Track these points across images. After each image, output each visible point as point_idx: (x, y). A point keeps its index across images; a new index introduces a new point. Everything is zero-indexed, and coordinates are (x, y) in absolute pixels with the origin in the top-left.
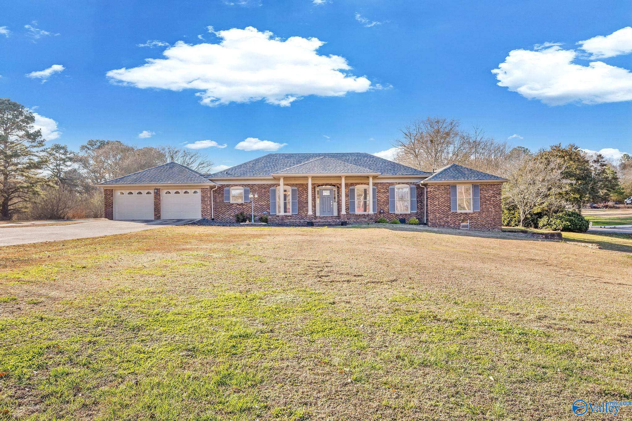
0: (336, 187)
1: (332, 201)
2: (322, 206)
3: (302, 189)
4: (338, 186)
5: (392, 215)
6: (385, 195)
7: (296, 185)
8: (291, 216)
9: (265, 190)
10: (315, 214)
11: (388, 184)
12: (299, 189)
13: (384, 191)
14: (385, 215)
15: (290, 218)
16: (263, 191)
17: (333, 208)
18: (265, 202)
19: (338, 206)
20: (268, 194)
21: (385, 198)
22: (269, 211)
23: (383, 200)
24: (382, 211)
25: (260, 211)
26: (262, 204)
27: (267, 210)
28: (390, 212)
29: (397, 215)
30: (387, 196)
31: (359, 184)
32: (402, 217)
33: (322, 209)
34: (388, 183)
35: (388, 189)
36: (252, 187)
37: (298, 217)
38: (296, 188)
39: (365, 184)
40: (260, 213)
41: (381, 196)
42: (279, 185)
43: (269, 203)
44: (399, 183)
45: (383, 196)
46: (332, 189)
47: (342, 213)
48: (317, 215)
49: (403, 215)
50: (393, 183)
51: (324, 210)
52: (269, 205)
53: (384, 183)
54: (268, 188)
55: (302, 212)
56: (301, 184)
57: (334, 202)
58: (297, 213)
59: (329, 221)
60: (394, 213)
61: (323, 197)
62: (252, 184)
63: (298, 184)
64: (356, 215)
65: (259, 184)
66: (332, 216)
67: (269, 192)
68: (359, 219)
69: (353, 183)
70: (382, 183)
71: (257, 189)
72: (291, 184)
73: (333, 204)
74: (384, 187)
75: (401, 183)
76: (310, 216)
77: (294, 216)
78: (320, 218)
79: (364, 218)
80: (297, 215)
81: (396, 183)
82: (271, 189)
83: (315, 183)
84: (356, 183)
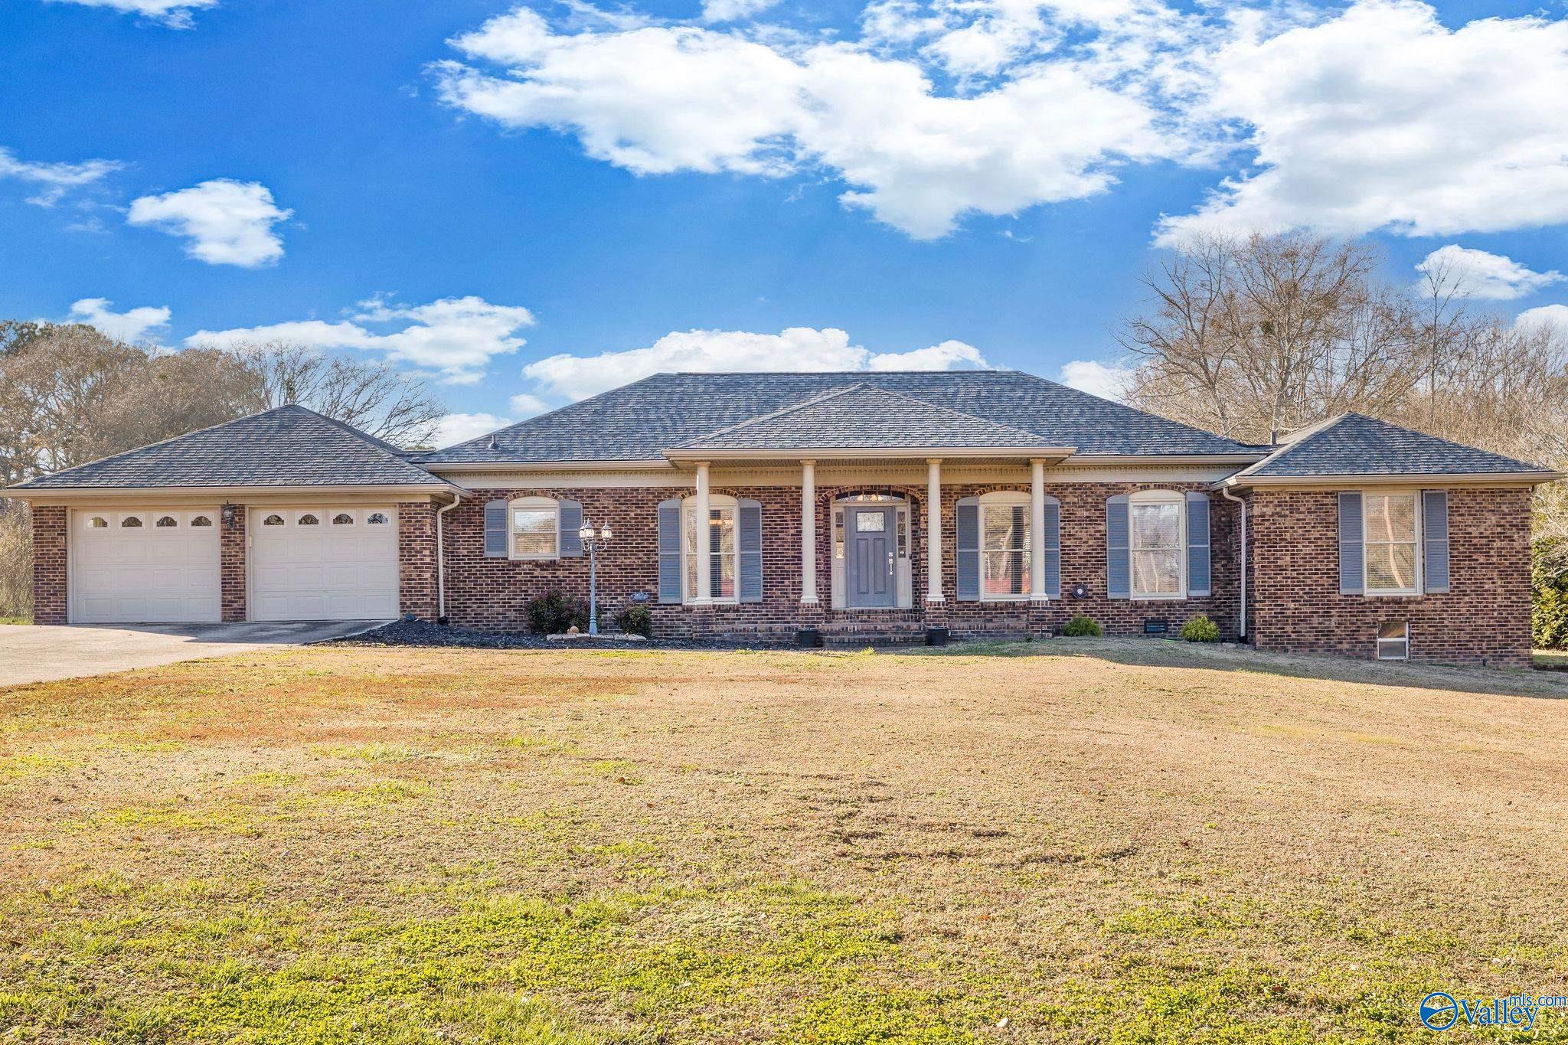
0: (908, 499)
1: (891, 554)
2: (855, 573)
3: (778, 507)
4: (912, 497)
5: (1117, 604)
6: (1092, 531)
7: (756, 493)
8: (737, 611)
9: (638, 511)
10: (828, 600)
11: (1104, 489)
12: (769, 507)
13: (1086, 514)
14: (1092, 604)
15: (732, 615)
16: (632, 515)
17: (894, 578)
18: (641, 555)
19: (915, 572)
20: (652, 525)
21: (1091, 542)
22: (654, 590)
23: (1084, 548)
24: (1080, 592)
25: (619, 592)
26: (628, 562)
27: (648, 587)
28: (1110, 596)
29: (1137, 606)
30: (1098, 535)
31: (992, 488)
32: (1154, 615)
33: (854, 585)
34: (1102, 485)
35: (1101, 506)
36: (588, 501)
37: (764, 612)
38: (756, 504)
39: (1016, 489)
40: (620, 598)
41: (1078, 535)
42: (691, 492)
43: (658, 558)
44: (1145, 487)
45: (1084, 535)
46: (893, 508)
47: (929, 600)
48: (834, 607)
49: (1159, 606)
50: (1121, 486)
51: (863, 589)
52: (654, 566)
53: (1089, 486)
54: (650, 504)
55: (779, 593)
56: (775, 488)
57: (900, 556)
58: (760, 599)
59: (879, 628)
60: (1124, 600)
61: (858, 536)
62: (593, 490)
63: (764, 488)
64: (984, 607)
65: (615, 489)
66: (892, 608)
67: (654, 519)
68: (995, 620)
69: (971, 485)
70: (1081, 485)
71: (611, 508)
72: (737, 488)
73: (894, 565)
74: (1090, 500)
75: (1152, 486)
76: (808, 608)
77: (748, 608)
78: (848, 616)
79: (1012, 615)
80: (760, 604)
81: (1134, 485)
82: (661, 505)
83: (829, 484)
84: (981, 486)
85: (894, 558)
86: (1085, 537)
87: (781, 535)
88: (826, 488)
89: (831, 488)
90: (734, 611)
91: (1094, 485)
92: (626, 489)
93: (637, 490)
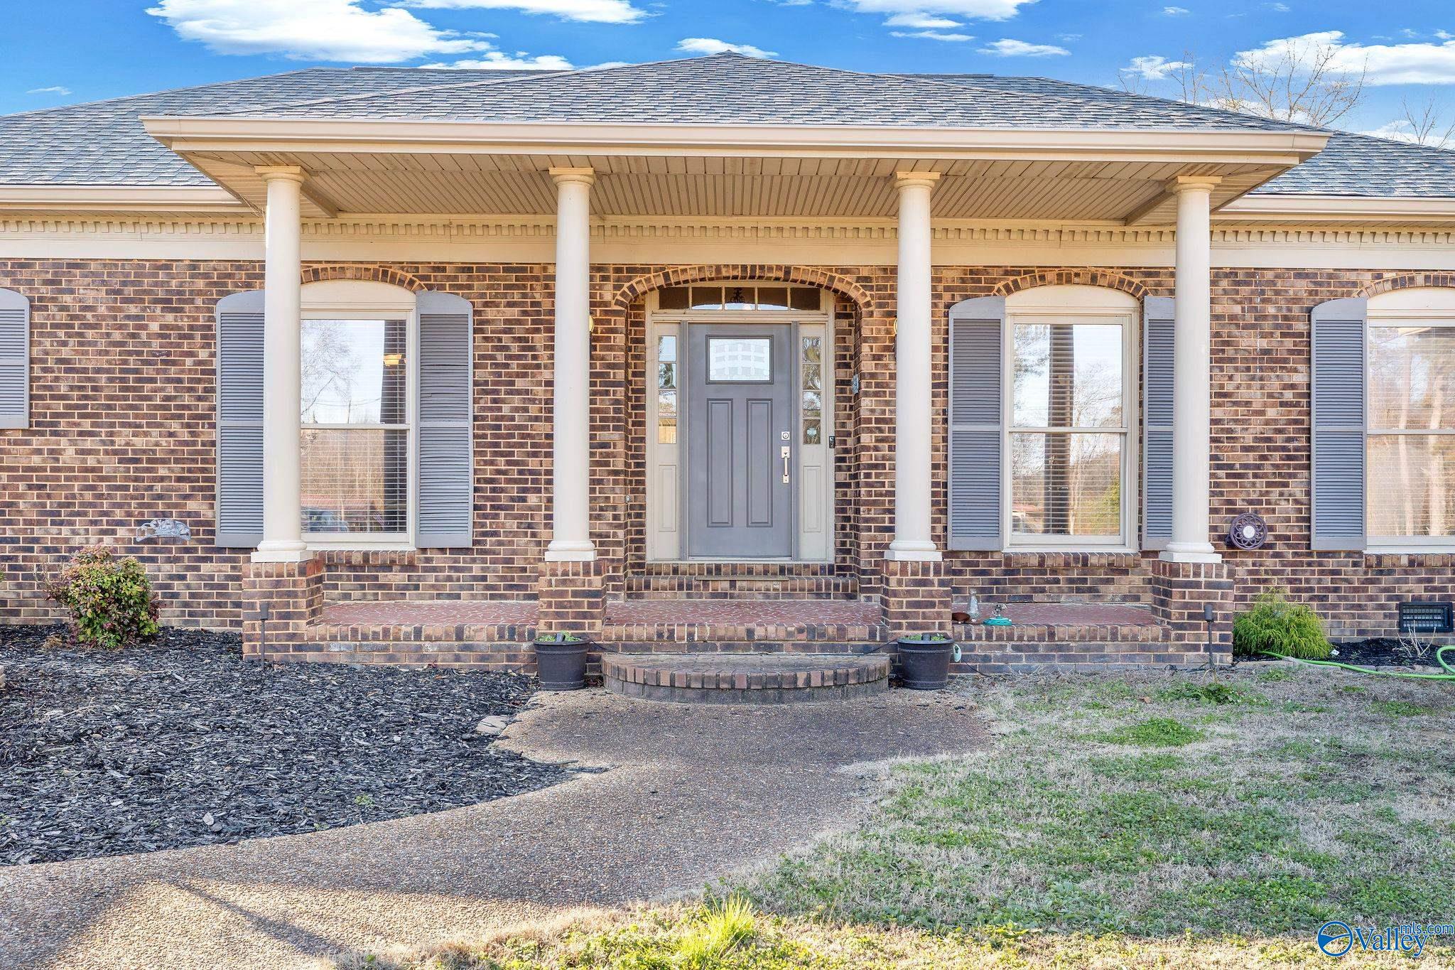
0: (828, 303)
1: (785, 435)
2: (702, 477)
3: (514, 313)
4: (843, 298)
5: (1331, 563)
6: (1274, 385)
7: (463, 279)
8: (411, 567)
9: (170, 318)
10: (638, 541)
11: (1302, 286)
12: (490, 313)
13: (1262, 343)
14: (1270, 563)
15: (396, 577)
16: (154, 327)
17: (793, 492)
18: (175, 426)
19: (843, 477)
20: (203, 354)
21: (1272, 413)
22: (207, 514)
23: (1256, 427)
24: (1249, 532)
25: (119, 514)
26: (140, 442)
27: (192, 506)
28: (1318, 543)
29: (1379, 566)
30: (1289, 395)
31: (1037, 276)
32: (1419, 590)
33: (700, 505)
34: (1301, 274)
35: (1300, 327)
36: (46, 291)
37: (476, 569)
38: (456, 305)
39: (1094, 280)
40: (122, 532)
41: (1243, 394)
42: (252, 274)
43: (216, 435)
44: (1403, 281)
45: (1255, 396)
46: (792, 327)
47: (899, 556)
48: (650, 558)
49: (1432, 570)
50: (1353, 277)
51: (721, 515)
52: (205, 456)
53: (1269, 275)
54: (199, 301)
55: (512, 525)
56: (508, 269)
57: (808, 440)
58: (465, 540)
59: (759, 632)
60: (1349, 554)
61: (711, 392)
62: (57, 264)
63: (483, 268)
64: (1012, 567)
65: (113, 263)
66: (786, 561)
67: (208, 339)
68: (1037, 597)
69: (986, 270)
70: (1252, 273)
71: (102, 310)
72: (414, 266)
73: (794, 462)
74: (1271, 310)
75: (1420, 279)
76: (565, 575)
77: (438, 560)
78: (682, 579)
79: (1079, 586)
80: (466, 550)
81: (1378, 275)
82: (225, 305)
83: (639, 260)
84: (1008, 272)
85: (792, 443)
86: (1258, 401)
87: (520, 384)
88: (632, 270)
89: (645, 270)
90: (404, 568)
91: (1281, 274)
92: (140, 264)
93: (167, 266)
